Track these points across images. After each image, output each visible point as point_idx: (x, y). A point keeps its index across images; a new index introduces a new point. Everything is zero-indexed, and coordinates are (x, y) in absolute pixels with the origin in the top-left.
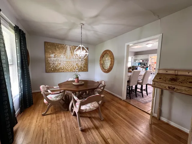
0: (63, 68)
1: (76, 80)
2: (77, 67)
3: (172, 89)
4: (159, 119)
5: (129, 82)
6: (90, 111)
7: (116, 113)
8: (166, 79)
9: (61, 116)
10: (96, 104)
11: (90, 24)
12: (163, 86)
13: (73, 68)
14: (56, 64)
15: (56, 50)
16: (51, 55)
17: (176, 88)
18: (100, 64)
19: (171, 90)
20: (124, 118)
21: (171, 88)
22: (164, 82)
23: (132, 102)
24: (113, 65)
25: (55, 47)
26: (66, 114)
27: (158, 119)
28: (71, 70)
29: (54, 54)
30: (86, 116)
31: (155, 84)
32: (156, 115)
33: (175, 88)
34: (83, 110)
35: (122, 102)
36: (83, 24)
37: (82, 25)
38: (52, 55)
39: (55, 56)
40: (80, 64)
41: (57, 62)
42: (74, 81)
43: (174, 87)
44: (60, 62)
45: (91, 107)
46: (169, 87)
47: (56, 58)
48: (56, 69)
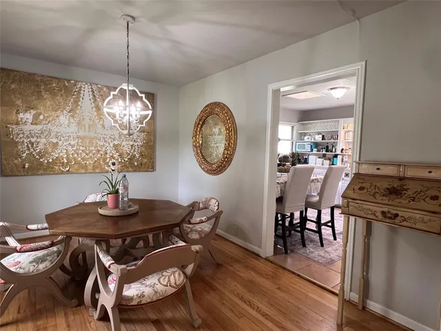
0: (68, 158)
1: (109, 199)
2: (116, 156)
3: (390, 218)
4: (364, 308)
5: (280, 200)
6: (155, 299)
7: (242, 299)
8: (377, 190)
9: (55, 326)
10: (177, 275)
11: (154, 19)
12: (369, 209)
13: (104, 160)
14: (41, 146)
15: (40, 97)
16: (21, 115)
17: (400, 214)
18: (195, 146)
19: (388, 220)
20: (265, 315)
21: (389, 215)
22: (371, 199)
23: (290, 262)
24: (234, 150)
25: (38, 86)
26: (71, 318)
27: (361, 307)
28: (95, 168)
29: (33, 112)
30: (142, 316)
31: (348, 207)
32: (355, 297)
33: (397, 215)
34: (131, 299)
35: (261, 265)
36: (133, 18)
37: (130, 19)
38: (28, 116)
39: (36, 117)
40: (126, 146)
41: (43, 140)
42: (102, 204)
43: (395, 212)
44: (55, 141)
45: (159, 287)
46: (383, 213)
47: (39, 127)
48: (41, 164)
